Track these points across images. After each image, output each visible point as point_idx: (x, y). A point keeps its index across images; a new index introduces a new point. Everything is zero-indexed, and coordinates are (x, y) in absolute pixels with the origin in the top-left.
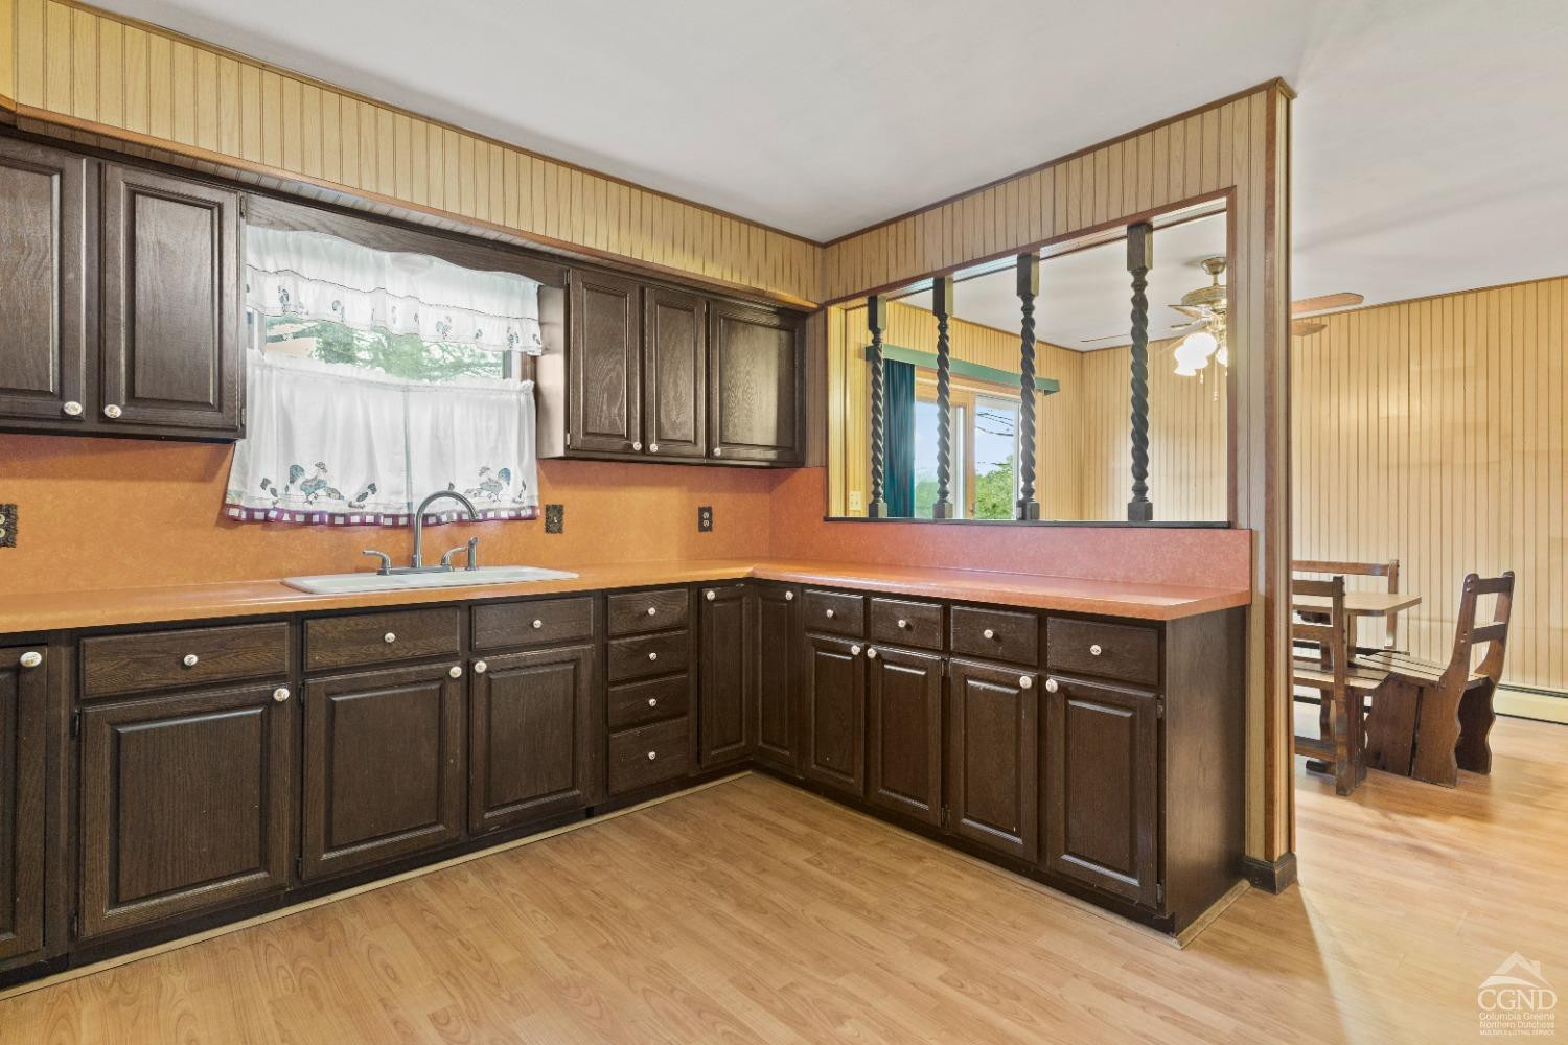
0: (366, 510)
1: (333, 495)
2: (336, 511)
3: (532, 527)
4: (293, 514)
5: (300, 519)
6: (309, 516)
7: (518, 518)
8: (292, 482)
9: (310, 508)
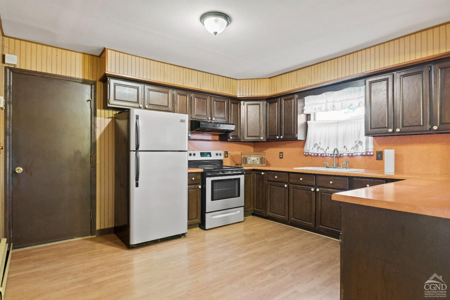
0: (327, 153)
1: (322, 149)
2: (322, 153)
3: (371, 158)
4: (314, 154)
5: (316, 155)
6: (317, 154)
7: (366, 155)
8: (314, 147)
9: (317, 152)
